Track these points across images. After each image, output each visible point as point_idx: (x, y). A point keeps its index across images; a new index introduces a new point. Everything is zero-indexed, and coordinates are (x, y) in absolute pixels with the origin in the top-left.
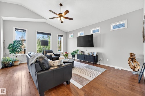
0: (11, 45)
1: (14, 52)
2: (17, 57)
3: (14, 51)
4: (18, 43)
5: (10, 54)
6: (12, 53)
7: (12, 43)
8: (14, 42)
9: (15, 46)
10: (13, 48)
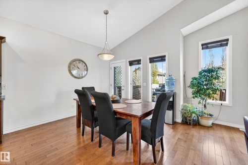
0: (195, 81)
1: (200, 96)
2: (205, 106)
3: (200, 94)
4: (208, 76)
5: (194, 98)
6: (196, 97)
7: (197, 76)
8: (200, 73)
9: (203, 82)
10: (198, 87)
